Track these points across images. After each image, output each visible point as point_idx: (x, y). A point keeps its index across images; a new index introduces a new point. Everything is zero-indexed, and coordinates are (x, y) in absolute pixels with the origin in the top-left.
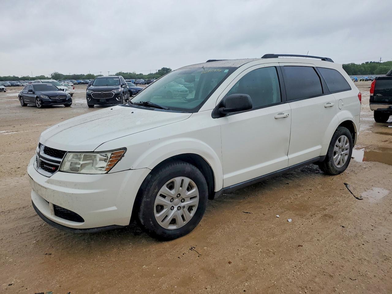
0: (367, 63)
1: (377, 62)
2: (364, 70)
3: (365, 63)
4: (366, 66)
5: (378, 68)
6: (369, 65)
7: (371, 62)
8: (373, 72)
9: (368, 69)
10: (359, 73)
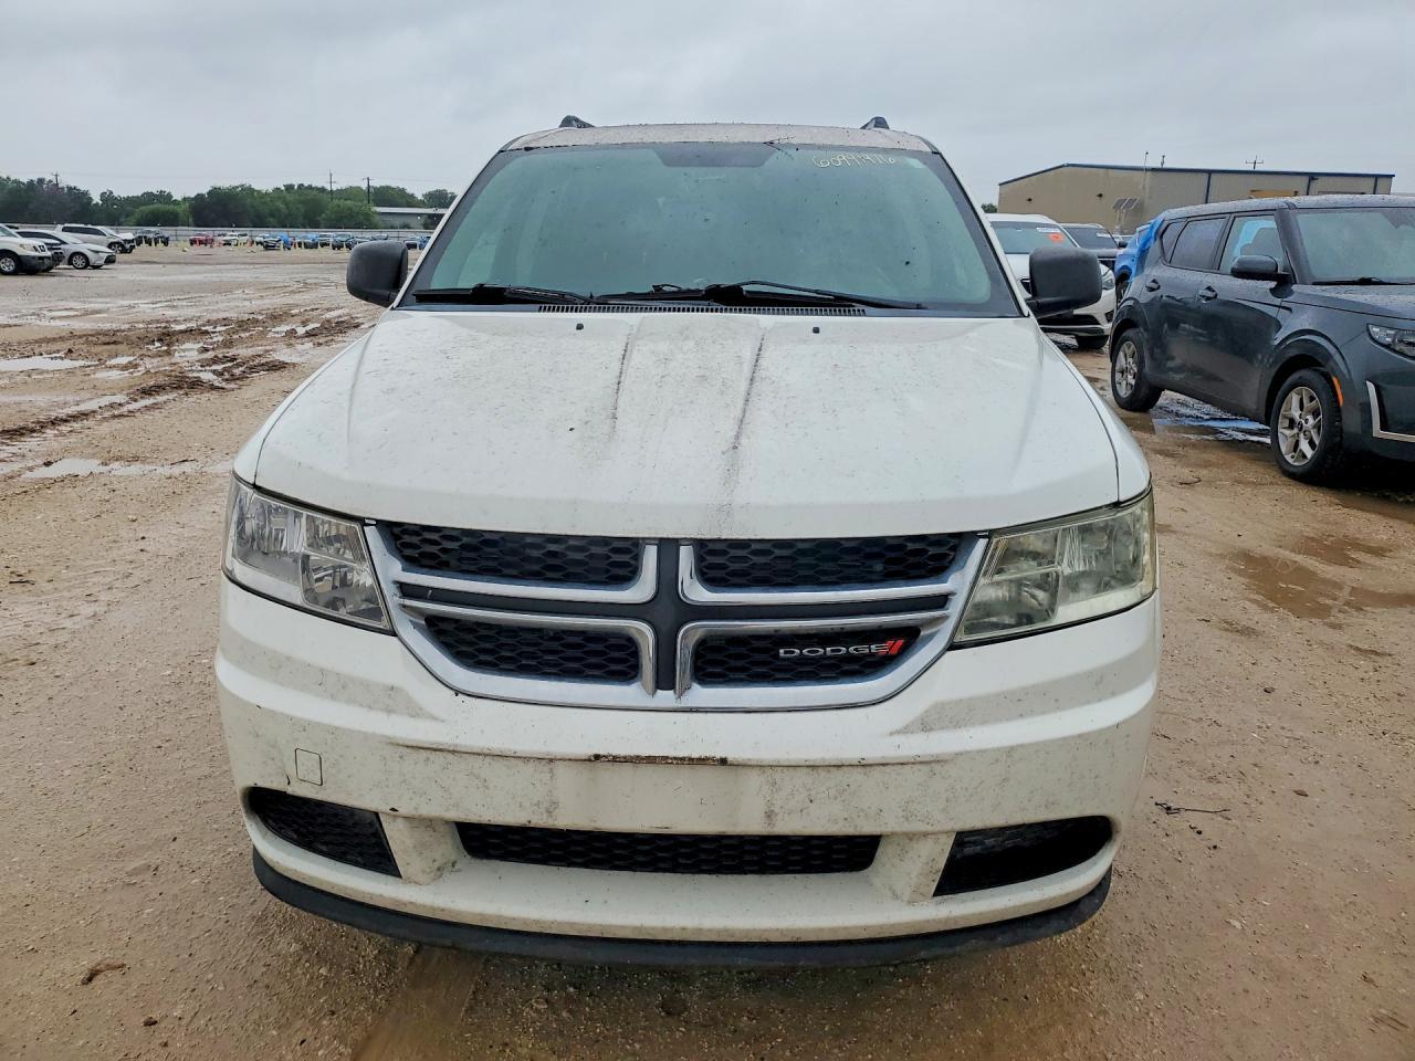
0: (289, 188)
1: (320, 186)
2: (287, 212)
3: (283, 188)
4: (290, 198)
5: (330, 205)
6: (297, 197)
7: (301, 186)
8: (318, 218)
9: (298, 209)
10: (271, 220)
